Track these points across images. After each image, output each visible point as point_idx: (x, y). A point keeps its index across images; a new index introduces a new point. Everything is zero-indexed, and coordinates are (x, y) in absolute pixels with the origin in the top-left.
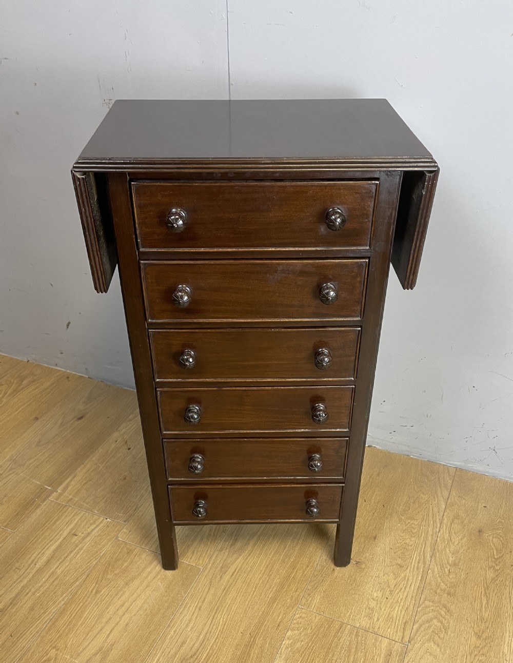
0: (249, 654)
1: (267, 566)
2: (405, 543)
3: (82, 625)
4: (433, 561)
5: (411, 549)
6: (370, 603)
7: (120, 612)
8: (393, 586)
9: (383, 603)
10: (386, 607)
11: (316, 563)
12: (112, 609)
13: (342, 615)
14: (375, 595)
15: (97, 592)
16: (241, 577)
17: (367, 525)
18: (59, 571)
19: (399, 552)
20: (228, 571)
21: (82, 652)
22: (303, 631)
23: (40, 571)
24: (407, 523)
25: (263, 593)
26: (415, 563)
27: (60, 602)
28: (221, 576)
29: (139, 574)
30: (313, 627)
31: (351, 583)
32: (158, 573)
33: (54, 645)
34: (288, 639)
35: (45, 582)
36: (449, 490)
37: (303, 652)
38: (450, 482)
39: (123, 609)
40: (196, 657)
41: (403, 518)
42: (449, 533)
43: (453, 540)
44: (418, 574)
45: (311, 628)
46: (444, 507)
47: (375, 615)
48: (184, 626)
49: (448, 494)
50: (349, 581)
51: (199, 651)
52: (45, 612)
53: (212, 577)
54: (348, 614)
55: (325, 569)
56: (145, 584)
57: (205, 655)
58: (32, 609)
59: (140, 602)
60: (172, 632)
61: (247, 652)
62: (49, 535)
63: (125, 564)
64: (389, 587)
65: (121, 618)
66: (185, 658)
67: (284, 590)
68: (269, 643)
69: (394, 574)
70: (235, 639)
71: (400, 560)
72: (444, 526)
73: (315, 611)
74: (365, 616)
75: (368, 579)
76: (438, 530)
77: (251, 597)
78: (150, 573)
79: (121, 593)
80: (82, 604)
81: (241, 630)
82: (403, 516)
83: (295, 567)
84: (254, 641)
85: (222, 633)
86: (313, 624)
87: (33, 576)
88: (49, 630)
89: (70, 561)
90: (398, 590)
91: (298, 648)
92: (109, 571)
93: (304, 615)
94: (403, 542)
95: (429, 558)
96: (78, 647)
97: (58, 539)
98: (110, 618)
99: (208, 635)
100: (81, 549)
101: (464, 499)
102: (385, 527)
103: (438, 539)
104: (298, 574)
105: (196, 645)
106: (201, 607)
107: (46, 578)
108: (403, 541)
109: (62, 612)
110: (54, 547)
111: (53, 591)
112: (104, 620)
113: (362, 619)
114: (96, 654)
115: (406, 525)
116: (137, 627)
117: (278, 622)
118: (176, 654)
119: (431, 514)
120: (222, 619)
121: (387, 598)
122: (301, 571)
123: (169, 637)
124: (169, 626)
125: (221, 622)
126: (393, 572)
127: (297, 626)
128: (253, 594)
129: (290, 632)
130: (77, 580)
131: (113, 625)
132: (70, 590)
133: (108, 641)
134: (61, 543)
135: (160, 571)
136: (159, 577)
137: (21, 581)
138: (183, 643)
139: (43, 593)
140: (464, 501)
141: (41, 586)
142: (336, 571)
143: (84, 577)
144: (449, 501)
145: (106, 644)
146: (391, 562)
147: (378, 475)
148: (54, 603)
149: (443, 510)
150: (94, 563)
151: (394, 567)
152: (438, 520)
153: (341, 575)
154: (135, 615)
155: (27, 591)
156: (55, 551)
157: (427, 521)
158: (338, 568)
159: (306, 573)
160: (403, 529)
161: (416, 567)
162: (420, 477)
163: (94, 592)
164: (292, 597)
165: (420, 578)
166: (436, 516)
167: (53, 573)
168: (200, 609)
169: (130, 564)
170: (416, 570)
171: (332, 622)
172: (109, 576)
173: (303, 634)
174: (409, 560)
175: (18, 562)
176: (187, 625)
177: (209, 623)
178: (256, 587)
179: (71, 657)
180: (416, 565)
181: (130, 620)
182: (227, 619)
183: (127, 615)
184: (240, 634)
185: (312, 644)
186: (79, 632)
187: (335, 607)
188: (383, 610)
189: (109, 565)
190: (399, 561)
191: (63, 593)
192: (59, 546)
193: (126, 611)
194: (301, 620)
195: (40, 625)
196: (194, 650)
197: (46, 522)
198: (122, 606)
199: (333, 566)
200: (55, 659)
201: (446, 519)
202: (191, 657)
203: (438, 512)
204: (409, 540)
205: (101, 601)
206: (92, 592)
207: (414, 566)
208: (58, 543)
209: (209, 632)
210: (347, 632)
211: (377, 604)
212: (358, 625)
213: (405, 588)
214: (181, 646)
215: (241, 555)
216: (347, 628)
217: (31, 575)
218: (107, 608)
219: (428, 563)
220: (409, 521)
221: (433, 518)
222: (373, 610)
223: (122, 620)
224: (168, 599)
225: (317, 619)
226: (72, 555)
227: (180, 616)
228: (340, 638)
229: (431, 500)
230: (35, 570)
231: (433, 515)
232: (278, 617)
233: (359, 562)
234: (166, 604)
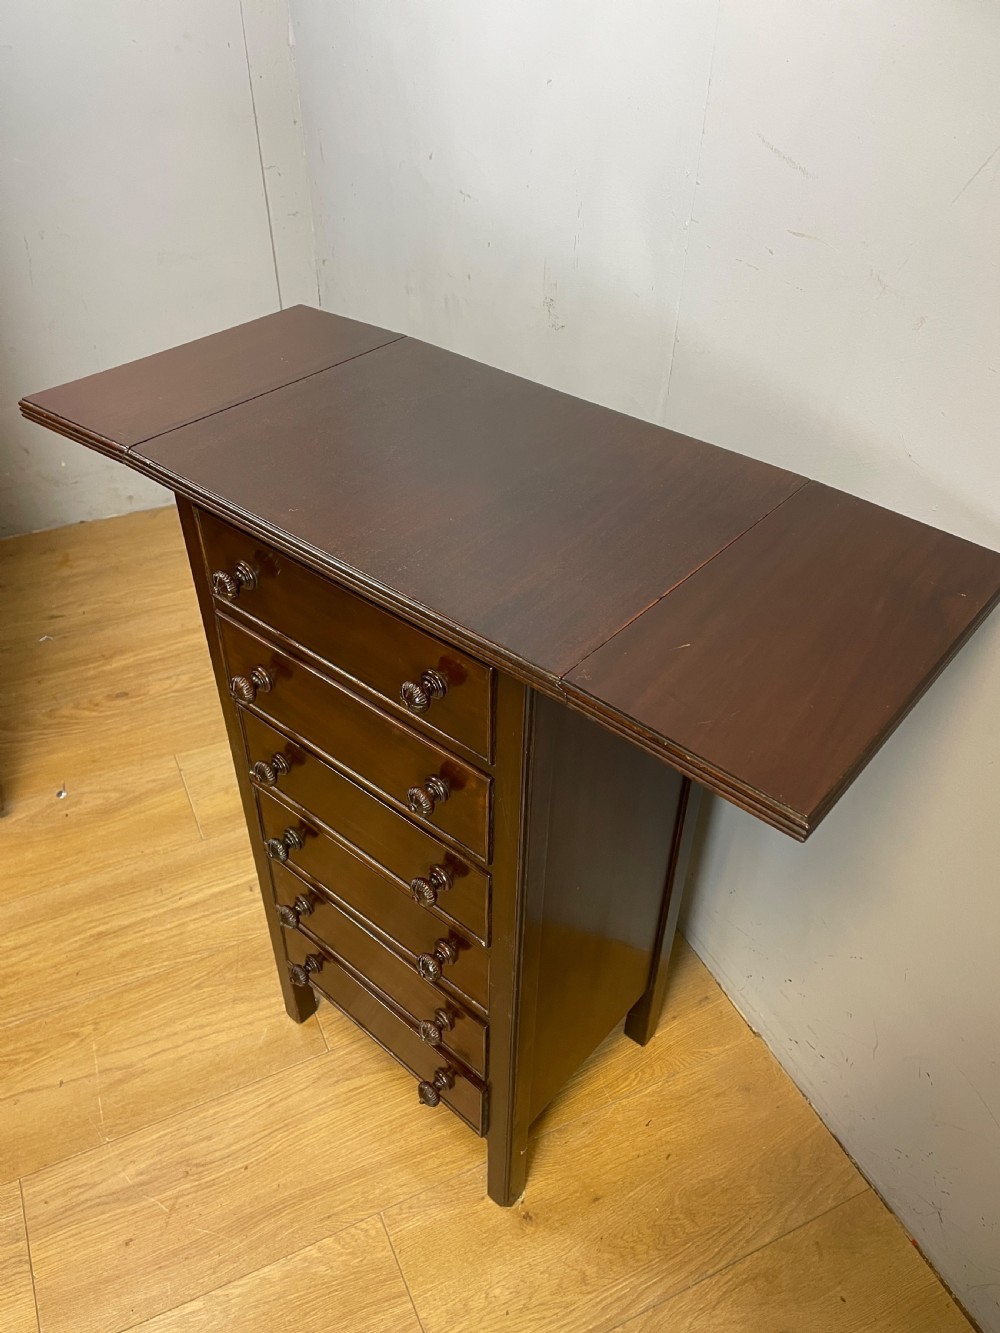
0: (256, 1224)
1: (405, 1115)
2: (632, 1248)
3: (143, 1017)
4: (644, 1317)
5: (631, 1267)
6: (476, 1297)
7: (192, 1035)
8: (537, 1303)
9: (493, 1316)
10: (491, 1325)
11: (468, 1167)
12: (190, 1021)
13: (421, 1279)
14: (497, 1292)
15: (198, 987)
16: (356, 1103)
17: (608, 1167)
18: (192, 926)
19: (607, 1256)
20: (353, 1080)
21: (112, 1053)
22: (350, 1253)
23: (177, 909)
24: (675, 1217)
25: (358, 1152)
26: (611, 1295)
27: (154, 969)
28: (337, 1082)
29: (257, 999)
30: (365, 1262)
31: (484, 1241)
32: (278, 1015)
33: (97, 1021)
34: (320, 1249)
35: (167, 930)
36: (811, 1217)
37: (315, 1286)
38: (831, 1203)
39: (198, 1033)
40: (201, 1169)
41: (677, 1202)
42: (725, 1293)
43: (717, 1312)
44: (595, 1318)
45: (361, 1261)
46: (767, 1240)
47: (461, 1323)
48: (232, 1115)
49: (801, 1223)
50: (485, 1235)
51: (214, 1165)
52: (129, 970)
53: (327, 1073)
54: (429, 1286)
55: (474, 1186)
56: (250, 1017)
57: (213, 1177)
58: (124, 955)
59: (223, 1038)
60: (211, 1112)
61: (256, 1220)
62: (228, 869)
63: (257, 973)
64: (530, 1298)
65: (185, 1043)
66: (187, 1160)
67: (389, 1170)
68: (293, 1232)
69: (560, 1286)
70: (264, 1187)
71: (595, 1269)
72: (731, 1273)
73: (392, 1240)
74: (447, 1311)
75: (513, 1257)
76: (708, 1273)
77: (341, 1144)
78: (270, 1006)
79: (217, 1008)
80: (169, 989)
81: (282, 1181)
82: (680, 1199)
83: (437, 1149)
84: (280, 1211)
85: (258, 1164)
86: (369, 1257)
87: (165, 913)
88: (112, 997)
89: (213, 922)
90: (536, 1316)
91: (315, 1274)
92: (234, 969)
93: (373, 1233)
94: (632, 1244)
95: (642, 1306)
96: (115, 1043)
97: (230, 882)
98: (176, 1034)
99: (242, 1152)
100: (238, 913)
101: (821, 1254)
102: (632, 1194)
103: (695, 1288)
104: (430, 1161)
105: (217, 1154)
106: (273, 1104)
107: (173, 925)
108: (634, 1241)
109: (145, 983)
110: (216, 889)
111: (162, 948)
112: (168, 1030)
113: (439, 1311)
114: (121, 1069)
115: (669, 1219)
116: (188, 1070)
117: (332, 1212)
118: (188, 1145)
119: (730, 1235)
120: (278, 1144)
121: (507, 1313)
122: (438, 1162)
123: (202, 1115)
124: (218, 1099)
125: (271, 1149)
126: (562, 1279)
127: (348, 1240)
128: (348, 1141)
129: (332, 1239)
130: (196, 953)
131: (170, 1046)
132: (178, 960)
133: (146, 1063)
134: (229, 890)
135: (283, 1013)
136: (273, 1020)
137: (148, 910)
138: (209, 1138)
139: (152, 943)
140: (816, 1258)
141: (158, 932)
142: (484, 1204)
143: (206, 954)
144: (787, 1237)
145: (140, 1065)
146: (577, 1261)
147: (718, 1095)
148: (147, 966)
149: (761, 1243)
150: (232, 944)
151: (576, 1273)
152: (731, 1254)
153: (483, 1216)
154: (201, 1051)
155: (142, 928)
156: (214, 896)
157: (710, 1241)
158: (491, 1202)
159: (440, 1169)
160: (656, 1220)
161: (604, 1303)
162: (784, 1153)
163: (195, 983)
164: (387, 1190)
165: (591, 1327)
166: (734, 1245)
167: (183, 924)
168: (270, 1106)
169: (262, 975)
170: (599, 1307)
171: (397, 1277)
172: (228, 975)
173: (343, 1258)
174: (607, 1281)
175: (169, 882)
176: (234, 1117)
177: (258, 1136)
178: (361, 1134)
179: (97, 1050)
180: (609, 1300)
181: (190, 1053)
182: (283, 1149)
183: (193, 1045)
184: (274, 1185)
185: (338, 1285)
186: (133, 1024)
187: (422, 1259)
188: (483, 1324)
189: (243, 958)
190: (590, 1271)
191: (167, 959)
192: (222, 893)
193: (200, 1038)
194: (362, 1235)
195: (112, 983)
196: (209, 1158)
197: (241, 850)
198: (202, 1027)
199: (486, 1192)
200: (82, 1040)
201: (747, 1264)
202: (197, 1165)
203: (748, 1242)
204: (645, 1247)
205: (190, 1003)
206: (193, 981)
207: (605, 1298)
208: (225, 887)
209: (247, 1149)
210: (397, 1311)
211: (483, 1309)
212: (422, 1315)
213: (550, 1323)
214: (203, 1140)
215: (391, 1069)
216: (404, 1306)
217: (165, 909)
218: (185, 1017)
219: (632, 1312)
220: (681, 1216)
221: (727, 1244)
222: (467, 1312)
223: (183, 1048)
224: (252, 1061)
225: (383, 1253)
226: (223, 914)
227: (241, 1096)
228: (380, 1312)
229: (757, 1210)
230: (175, 905)
231: (733, 1238)
232: (341, 1204)
233: (531, 1218)
234: (244, 1067)
